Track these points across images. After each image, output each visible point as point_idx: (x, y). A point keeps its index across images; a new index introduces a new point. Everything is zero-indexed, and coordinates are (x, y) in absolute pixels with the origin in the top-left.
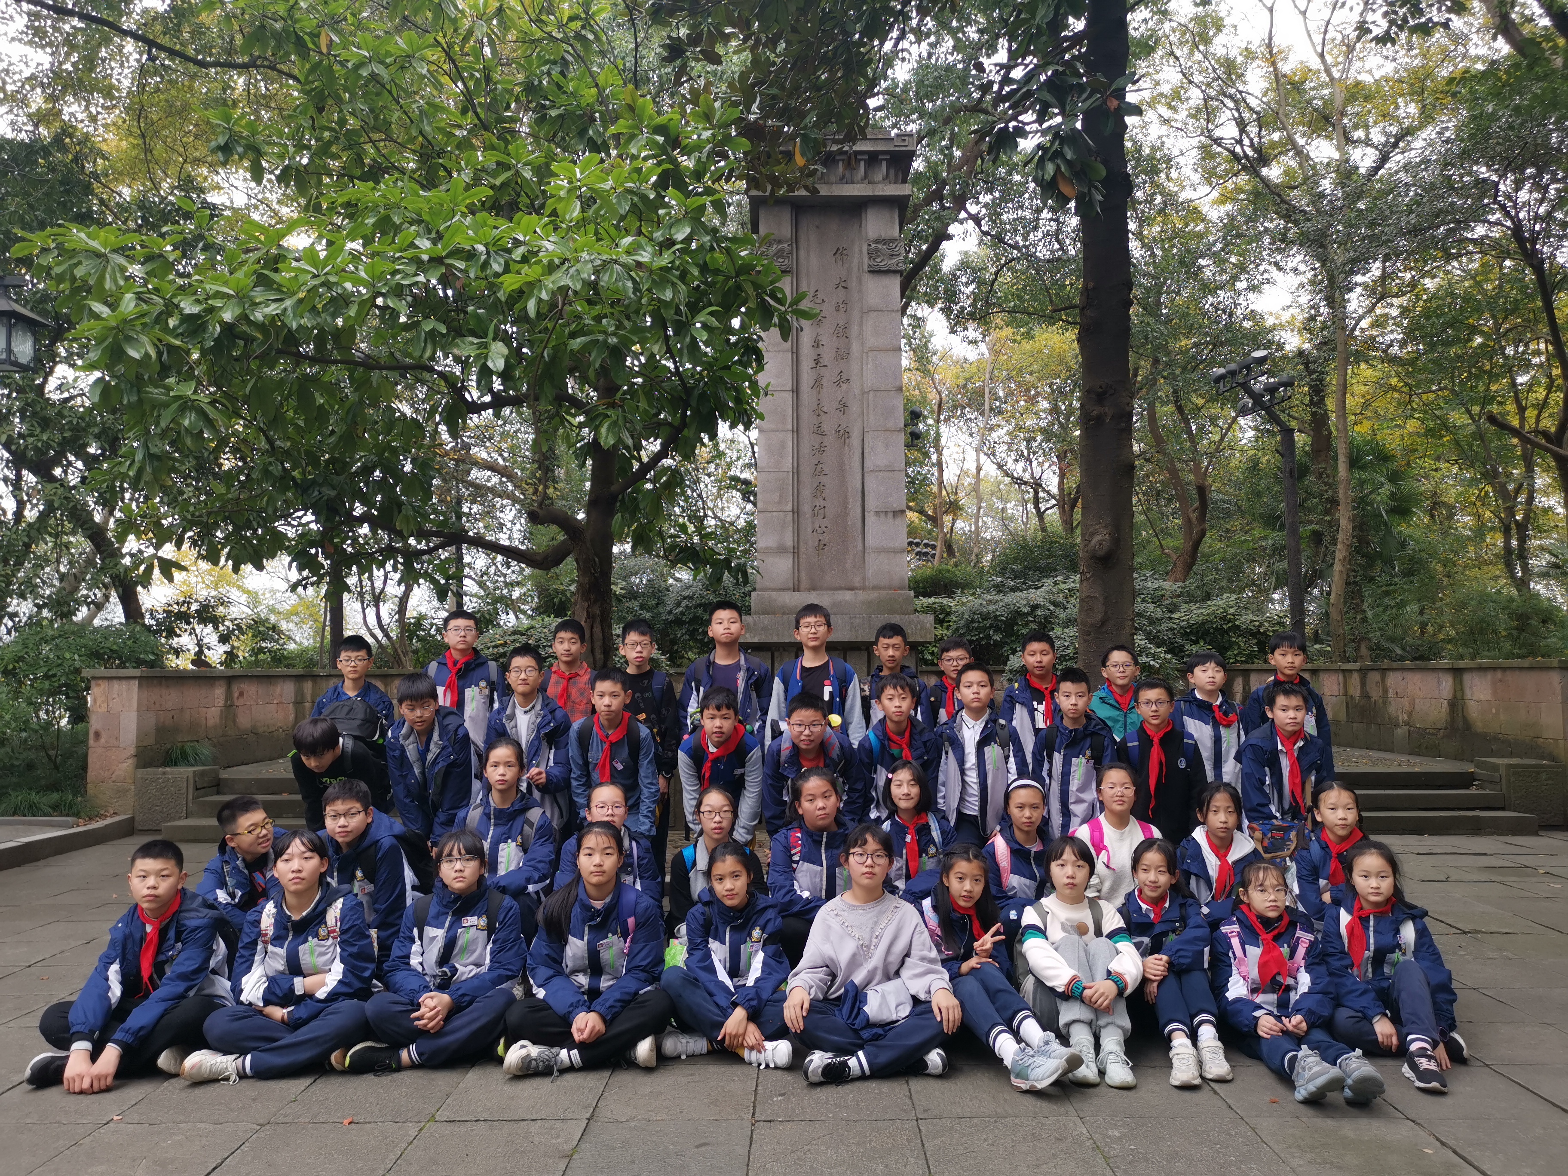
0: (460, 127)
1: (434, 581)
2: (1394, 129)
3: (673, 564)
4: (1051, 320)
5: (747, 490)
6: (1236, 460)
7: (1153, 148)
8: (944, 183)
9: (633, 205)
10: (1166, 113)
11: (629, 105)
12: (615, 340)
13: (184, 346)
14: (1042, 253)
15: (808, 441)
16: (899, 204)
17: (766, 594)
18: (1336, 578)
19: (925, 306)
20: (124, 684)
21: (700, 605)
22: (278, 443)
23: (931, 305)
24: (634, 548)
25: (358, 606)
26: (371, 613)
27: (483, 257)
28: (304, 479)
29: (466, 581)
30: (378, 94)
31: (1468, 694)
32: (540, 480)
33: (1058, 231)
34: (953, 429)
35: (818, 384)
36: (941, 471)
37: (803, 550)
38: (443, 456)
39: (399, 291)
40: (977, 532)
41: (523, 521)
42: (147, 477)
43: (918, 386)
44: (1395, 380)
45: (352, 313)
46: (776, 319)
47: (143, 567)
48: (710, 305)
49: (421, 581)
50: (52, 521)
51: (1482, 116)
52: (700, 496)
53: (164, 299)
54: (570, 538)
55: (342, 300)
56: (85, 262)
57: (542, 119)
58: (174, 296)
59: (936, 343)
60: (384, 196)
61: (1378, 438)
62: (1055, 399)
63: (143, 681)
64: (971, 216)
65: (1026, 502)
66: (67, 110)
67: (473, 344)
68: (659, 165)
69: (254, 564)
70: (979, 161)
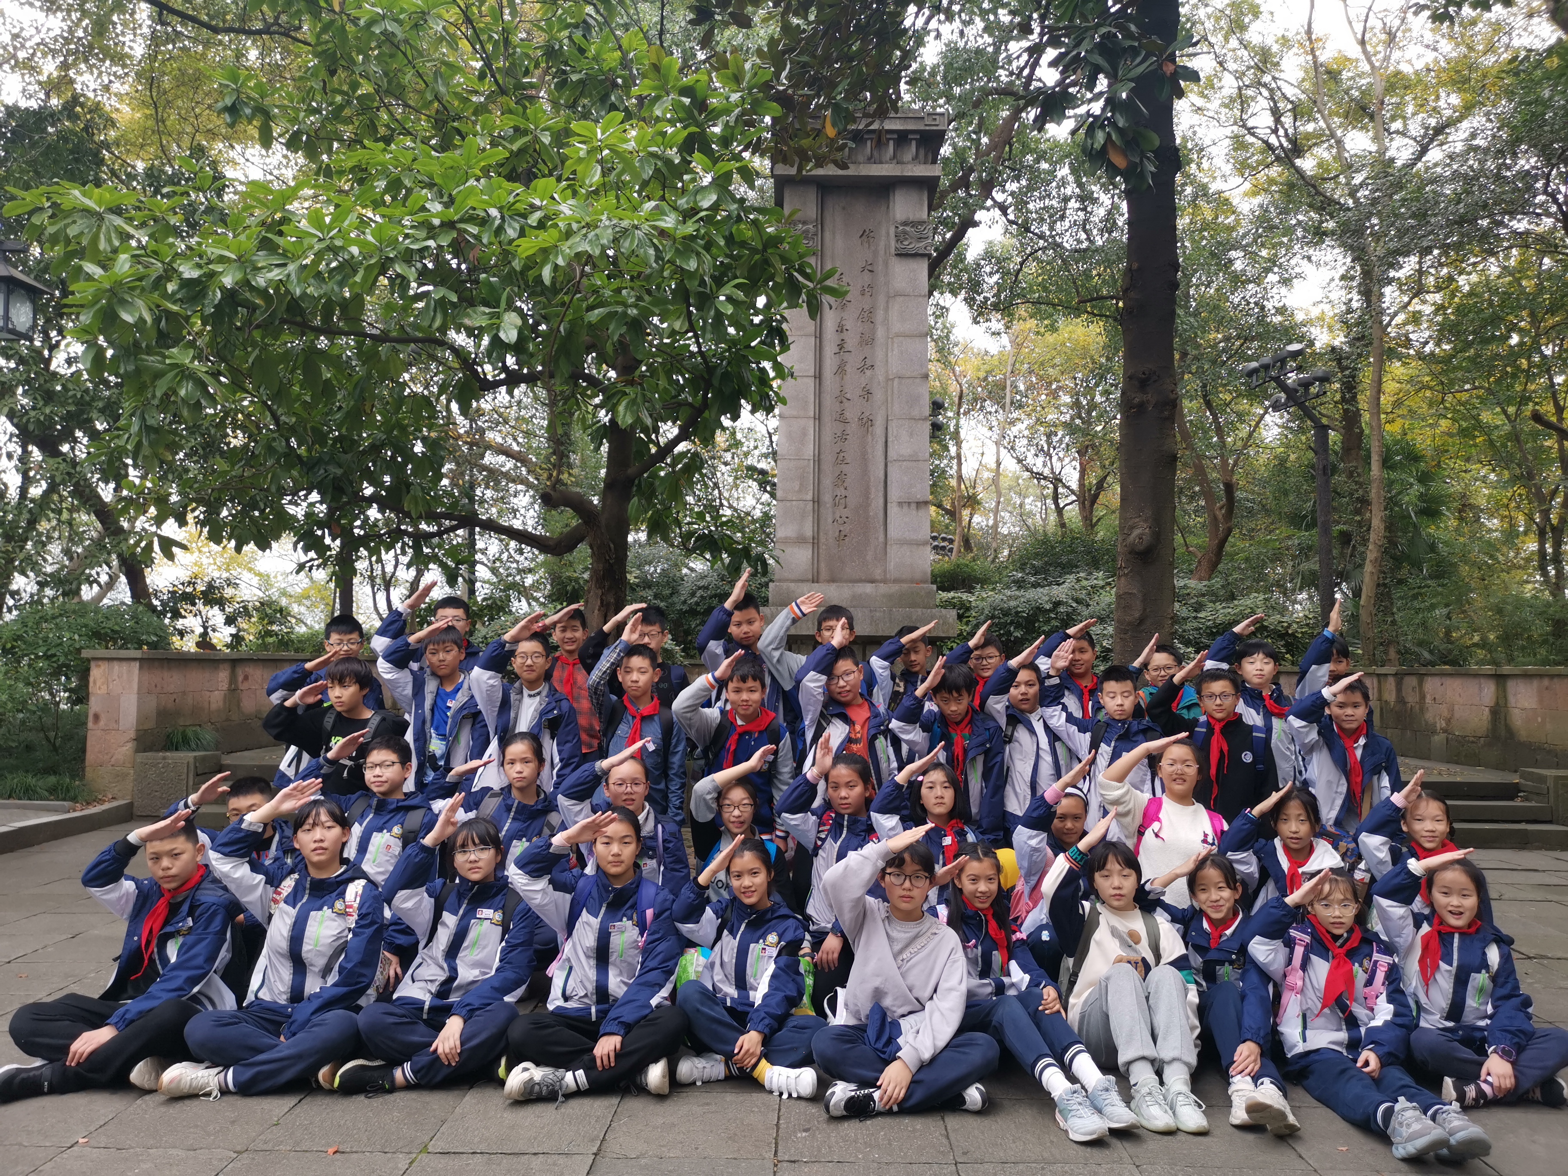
0: (476, 92)
1: (443, 566)
2: (1433, 122)
3: (689, 552)
4: (1076, 311)
5: (764, 479)
6: (1264, 458)
7: (1184, 138)
8: (971, 170)
9: (657, 170)
10: (1200, 102)
11: (654, 65)
12: (635, 311)
13: (182, 312)
14: (1068, 243)
15: (830, 429)
16: (928, 185)
17: (785, 585)
18: (1367, 579)
19: (948, 295)
20: (125, 666)
21: (715, 596)
22: (283, 418)
23: (954, 293)
24: (649, 536)
25: (368, 589)
26: (381, 597)
27: (497, 222)
28: (310, 457)
29: (478, 567)
30: (392, 56)
31: (1512, 700)
32: (554, 466)
33: (1086, 221)
34: (973, 423)
35: (841, 370)
36: (960, 464)
37: (823, 539)
38: (456, 439)
39: (408, 257)
40: (996, 526)
41: (537, 507)
42: (146, 450)
43: (938, 377)
44: (1428, 378)
45: (358, 278)
46: (804, 296)
47: (143, 544)
48: (736, 277)
49: (431, 566)
50: (55, 497)
51: (1538, 101)
52: (716, 485)
53: (163, 263)
54: (586, 522)
55: (349, 267)
56: (79, 222)
57: (562, 84)
58: (173, 260)
59: (957, 335)
60: (395, 158)
61: (1409, 437)
62: (1077, 394)
63: (145, 663)
64: (996, 204)
65: (1045, 498)
66: (79, 79)
67: (485, 314)
68: (685, 128)
69: (256, 544)
70: (1007, 148)
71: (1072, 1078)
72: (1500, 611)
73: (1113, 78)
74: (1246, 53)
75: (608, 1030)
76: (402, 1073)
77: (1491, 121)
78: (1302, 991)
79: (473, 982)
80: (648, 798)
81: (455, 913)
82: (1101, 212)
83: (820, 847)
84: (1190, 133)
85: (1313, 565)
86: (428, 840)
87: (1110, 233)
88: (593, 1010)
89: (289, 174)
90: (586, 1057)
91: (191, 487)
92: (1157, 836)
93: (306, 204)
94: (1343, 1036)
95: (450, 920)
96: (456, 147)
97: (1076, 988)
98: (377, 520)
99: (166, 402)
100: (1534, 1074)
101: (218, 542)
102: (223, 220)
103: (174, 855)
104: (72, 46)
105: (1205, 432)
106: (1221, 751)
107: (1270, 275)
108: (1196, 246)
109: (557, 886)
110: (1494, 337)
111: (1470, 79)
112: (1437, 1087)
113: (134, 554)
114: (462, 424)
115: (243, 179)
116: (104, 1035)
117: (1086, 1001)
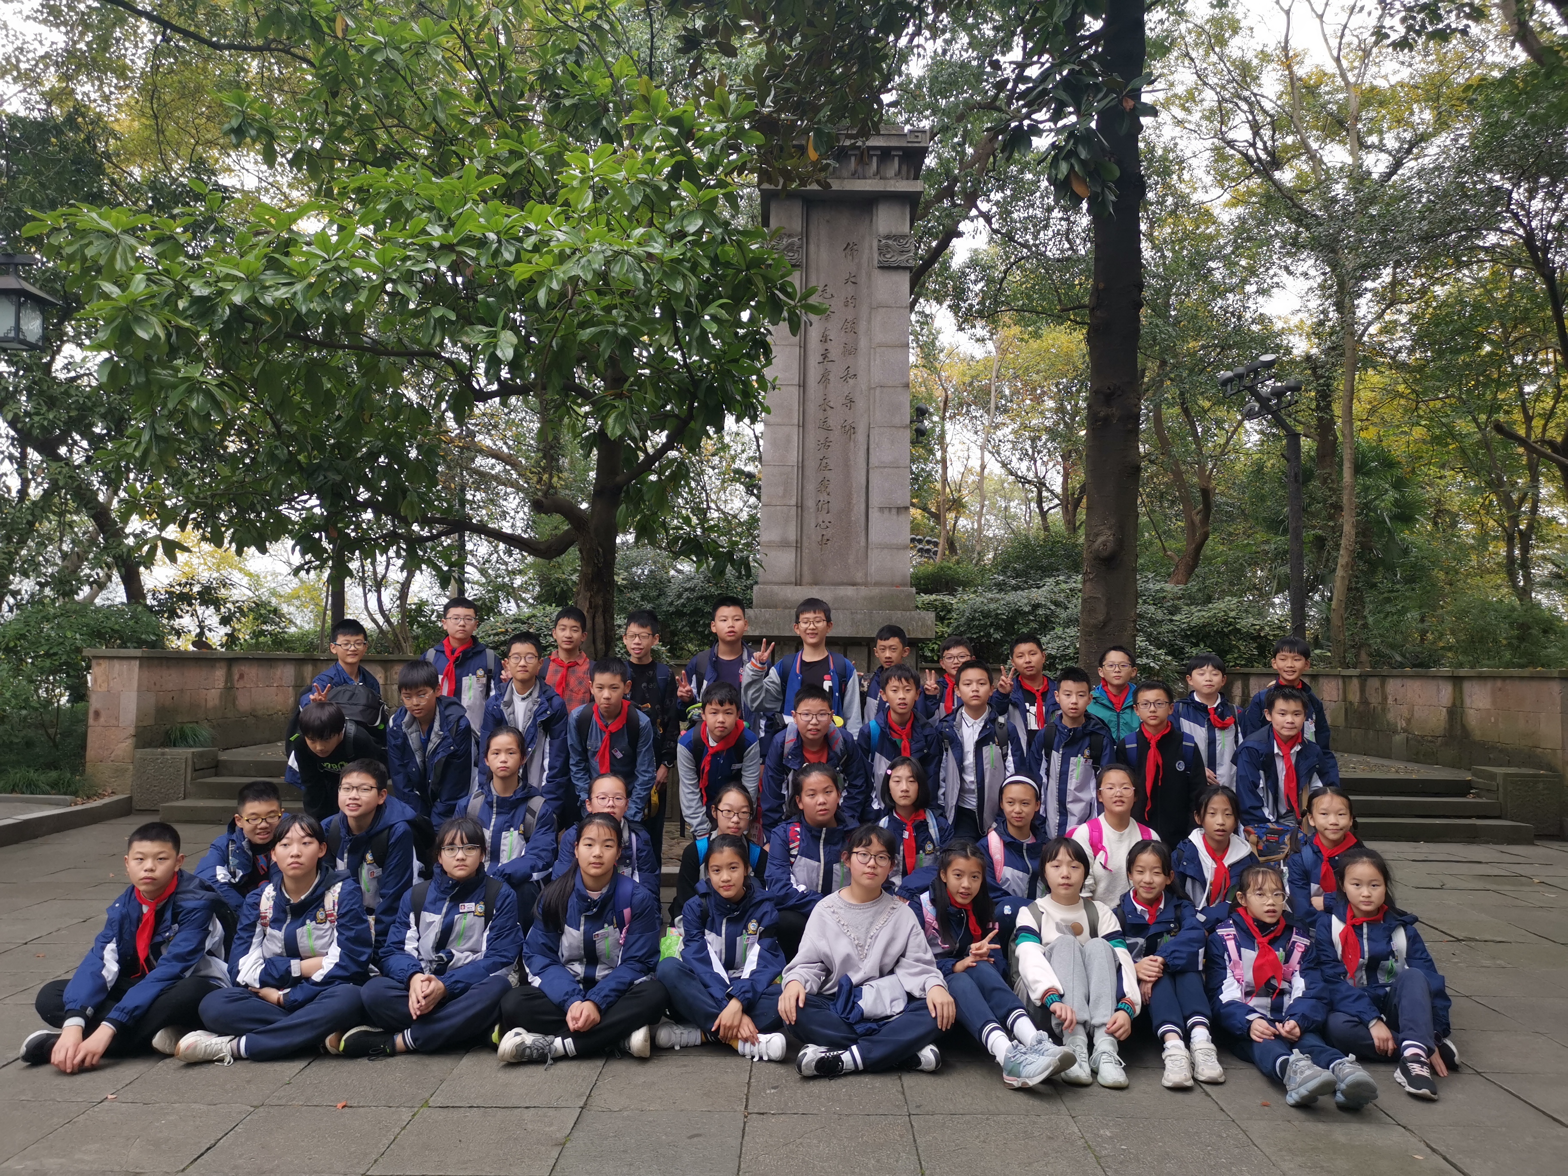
0: (473, 114)
1: (437, 569)
2: (1408, 136)
3: (676, 556)
4: (1059, 319)
5: (751, 483)
6: (1241, 464)
7: (1166, 149)
8: (956, 180)
9: (646, 196)
10: (1180, 114)
11: (644, 96)
12: (625, 331)
13: (193, 327)
14: (1052, 252)
15: (814, 436)
16: (911, 201)
17: (768, 588)
18: (1338, 583)
19: (934, 303)
20: (125, 664)
21: (701, 598)
22: (284, 426)
23: (940, 302)
24: (636, 539)
25: (359, 590)
26: (372, 597)
27: (495, 246)
28: (310, 464)
29: (468, 569)
30: (392, 80)
31: (1468, 702)
32: (544, 469)
33: (1069, 230)
34: (958, 427)
35: (825, 379)
36: (945, 468)
37: (806, 543)
38: (447, 443)
39: (409, 278)
40: (980, 530)
41: (526, 509)
42: (153, 457)
43: (923, 383)
44: (1402, 387)
45: (361, 296)
46: (785, 313)
47: (145, 547)
48: (721, 297)
49: (424, 568)
50: (56, 499)
51: (1497, 124)
52: (704, 488)
53: (174, 280)
54: (575, 528)
55: (352, 286)
56: (96, 243)
57: (556, 108)
58: (184, 278)
59: (943, 340)
60: (397, 183)
61: (1384, 444)
62: (1061, 399)
63: (144, 661)
64: (982, 214)
65: (1030, 501)
66: (80, 90)
67: (482, 332)
68: (672, 156)
69: (256, 547)
70: (991, 159)
74: (1226, 67)
82: (1083, 222)
84: (1171, 145)
85: (1288, 569)
96: (454, 171)
107: (1249, 285)
115: (239, 187)
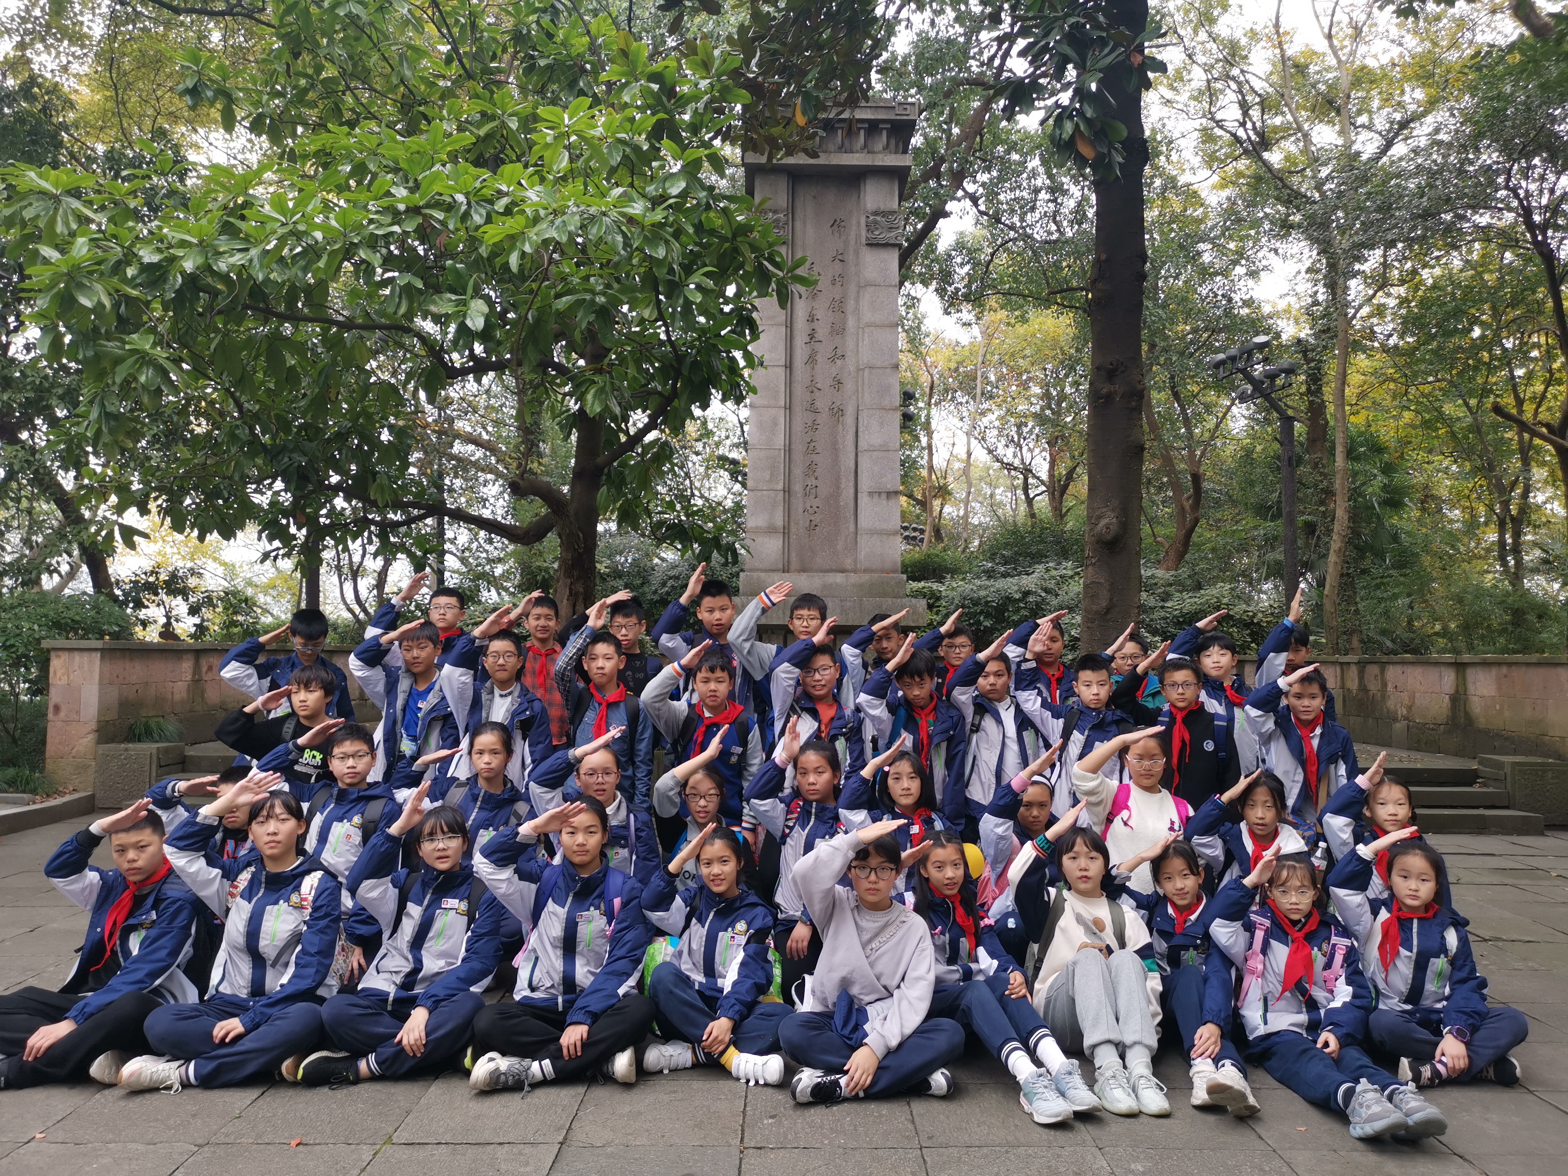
0: (444, 77)
1: (411, 555)
2: (1398, 116)
3: (660, 541)
4: (1045, 302)
5: (735, 470)
6: (1229, 451)
7: (1153, 130)
8: (942, 160)
9: (625, 157)
10: (1169, 94)
11: (622, 50)
12: (603, 299)
13: (142, 297)
14: (1039, 234)
15: (801, 418)
16: (899, 174)
17: (755, 575)
18: (1331, 569)
19: (919, 286)
20: (86, 656)
22: (247, 405)
23: (926, 283)
24: (619, 525)
25: (335, 579)
26: (348, 587)
27: (464, 208)
28: (274, 445)
29: (447, 557)
30: (357, 39)
31: (1471, 688)
32: (524, 455)
33: (1056, 213)
34: (944, 413)
35: (812, 359)
36: (931, 454)
37: (793, 529)
38: (424, 428)
39: (372, 242)
40: (966, 515)
41: (506, 496)
42: (106, 438)
43: (910, 368)
44: (1392, 371)
45: (321, 264)
46: (773, 285)
47: (103, 533)
48: (705, 265)
49: (399, 555)
50: (14, 485)
51: (1499, 97)
52: (687, 475)
53: (123, 247)
54: (554, 512)
55: (313, 252)
56: (35, 204)
57: (531, 69)
58: (133, 244)
59: (929, 325)
60: (360, 143)
61: (1373, 429)
62: (1047, 385)
63: (106, 653)
64: (967, 195)
65: (1016, 488)
66: (36, 59)
67: (451, 300)
68: (653, 114)
69: (220, 533)
70: (978, 139)
71: (1038, 1062)
72: (1460, 600)
73: (1081, 68)
74: (1215, 46)
75: (574, 1019)
76: (367, 1065)
77: (1453, 115)
78: (1263, 975)
79: (438, 974)
80: (619, 787)
81: (419, 903)
82: (1071, 204)
83: (788, 835)
84: (1159, 126)
85: (1278, 555)
86: (394, 829)
87: (1080, 224)
88: (560, 1000)
89: (253, 159)
90: (552, 1047)
91: (153, 475)
92: (1126, 824)
93: (271, 189)
94: (1303, 1018)
95: (415, 910)
96: (422, 132)
97: (1042, 974)
98: (343, 509)
99: (127, 388)
100: (1488, 1053)
101: (181, 531)
102: (184, 203)
103: (140, 847)
104: (29, 26)
105: (1173, 423)
106: (1183, 741)
107: (1238, 267)
108: (1165, 239)
109: (524, 875)
110: (1456, 330)
111: (1433, 75)
112: (1394, 1067)
113: (94, 543)
114: (431, 413)
115: (206, 163)
116: (63, 1029)
117: (1051, 987)
